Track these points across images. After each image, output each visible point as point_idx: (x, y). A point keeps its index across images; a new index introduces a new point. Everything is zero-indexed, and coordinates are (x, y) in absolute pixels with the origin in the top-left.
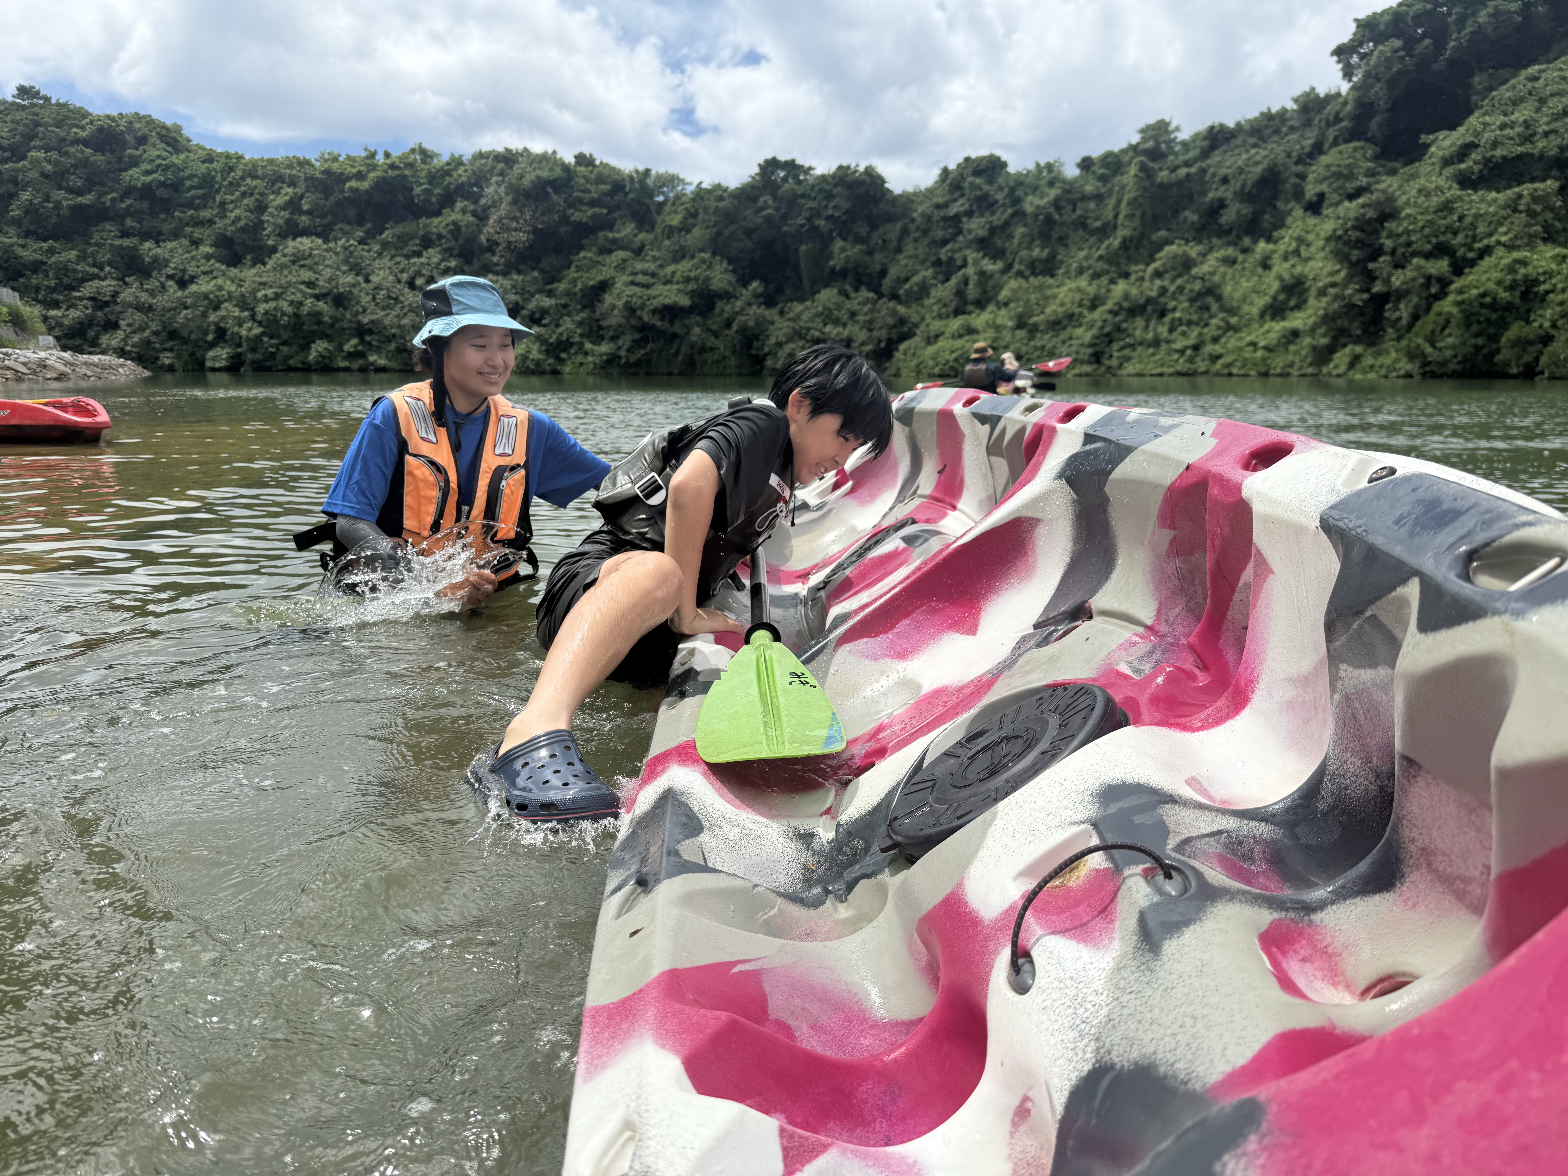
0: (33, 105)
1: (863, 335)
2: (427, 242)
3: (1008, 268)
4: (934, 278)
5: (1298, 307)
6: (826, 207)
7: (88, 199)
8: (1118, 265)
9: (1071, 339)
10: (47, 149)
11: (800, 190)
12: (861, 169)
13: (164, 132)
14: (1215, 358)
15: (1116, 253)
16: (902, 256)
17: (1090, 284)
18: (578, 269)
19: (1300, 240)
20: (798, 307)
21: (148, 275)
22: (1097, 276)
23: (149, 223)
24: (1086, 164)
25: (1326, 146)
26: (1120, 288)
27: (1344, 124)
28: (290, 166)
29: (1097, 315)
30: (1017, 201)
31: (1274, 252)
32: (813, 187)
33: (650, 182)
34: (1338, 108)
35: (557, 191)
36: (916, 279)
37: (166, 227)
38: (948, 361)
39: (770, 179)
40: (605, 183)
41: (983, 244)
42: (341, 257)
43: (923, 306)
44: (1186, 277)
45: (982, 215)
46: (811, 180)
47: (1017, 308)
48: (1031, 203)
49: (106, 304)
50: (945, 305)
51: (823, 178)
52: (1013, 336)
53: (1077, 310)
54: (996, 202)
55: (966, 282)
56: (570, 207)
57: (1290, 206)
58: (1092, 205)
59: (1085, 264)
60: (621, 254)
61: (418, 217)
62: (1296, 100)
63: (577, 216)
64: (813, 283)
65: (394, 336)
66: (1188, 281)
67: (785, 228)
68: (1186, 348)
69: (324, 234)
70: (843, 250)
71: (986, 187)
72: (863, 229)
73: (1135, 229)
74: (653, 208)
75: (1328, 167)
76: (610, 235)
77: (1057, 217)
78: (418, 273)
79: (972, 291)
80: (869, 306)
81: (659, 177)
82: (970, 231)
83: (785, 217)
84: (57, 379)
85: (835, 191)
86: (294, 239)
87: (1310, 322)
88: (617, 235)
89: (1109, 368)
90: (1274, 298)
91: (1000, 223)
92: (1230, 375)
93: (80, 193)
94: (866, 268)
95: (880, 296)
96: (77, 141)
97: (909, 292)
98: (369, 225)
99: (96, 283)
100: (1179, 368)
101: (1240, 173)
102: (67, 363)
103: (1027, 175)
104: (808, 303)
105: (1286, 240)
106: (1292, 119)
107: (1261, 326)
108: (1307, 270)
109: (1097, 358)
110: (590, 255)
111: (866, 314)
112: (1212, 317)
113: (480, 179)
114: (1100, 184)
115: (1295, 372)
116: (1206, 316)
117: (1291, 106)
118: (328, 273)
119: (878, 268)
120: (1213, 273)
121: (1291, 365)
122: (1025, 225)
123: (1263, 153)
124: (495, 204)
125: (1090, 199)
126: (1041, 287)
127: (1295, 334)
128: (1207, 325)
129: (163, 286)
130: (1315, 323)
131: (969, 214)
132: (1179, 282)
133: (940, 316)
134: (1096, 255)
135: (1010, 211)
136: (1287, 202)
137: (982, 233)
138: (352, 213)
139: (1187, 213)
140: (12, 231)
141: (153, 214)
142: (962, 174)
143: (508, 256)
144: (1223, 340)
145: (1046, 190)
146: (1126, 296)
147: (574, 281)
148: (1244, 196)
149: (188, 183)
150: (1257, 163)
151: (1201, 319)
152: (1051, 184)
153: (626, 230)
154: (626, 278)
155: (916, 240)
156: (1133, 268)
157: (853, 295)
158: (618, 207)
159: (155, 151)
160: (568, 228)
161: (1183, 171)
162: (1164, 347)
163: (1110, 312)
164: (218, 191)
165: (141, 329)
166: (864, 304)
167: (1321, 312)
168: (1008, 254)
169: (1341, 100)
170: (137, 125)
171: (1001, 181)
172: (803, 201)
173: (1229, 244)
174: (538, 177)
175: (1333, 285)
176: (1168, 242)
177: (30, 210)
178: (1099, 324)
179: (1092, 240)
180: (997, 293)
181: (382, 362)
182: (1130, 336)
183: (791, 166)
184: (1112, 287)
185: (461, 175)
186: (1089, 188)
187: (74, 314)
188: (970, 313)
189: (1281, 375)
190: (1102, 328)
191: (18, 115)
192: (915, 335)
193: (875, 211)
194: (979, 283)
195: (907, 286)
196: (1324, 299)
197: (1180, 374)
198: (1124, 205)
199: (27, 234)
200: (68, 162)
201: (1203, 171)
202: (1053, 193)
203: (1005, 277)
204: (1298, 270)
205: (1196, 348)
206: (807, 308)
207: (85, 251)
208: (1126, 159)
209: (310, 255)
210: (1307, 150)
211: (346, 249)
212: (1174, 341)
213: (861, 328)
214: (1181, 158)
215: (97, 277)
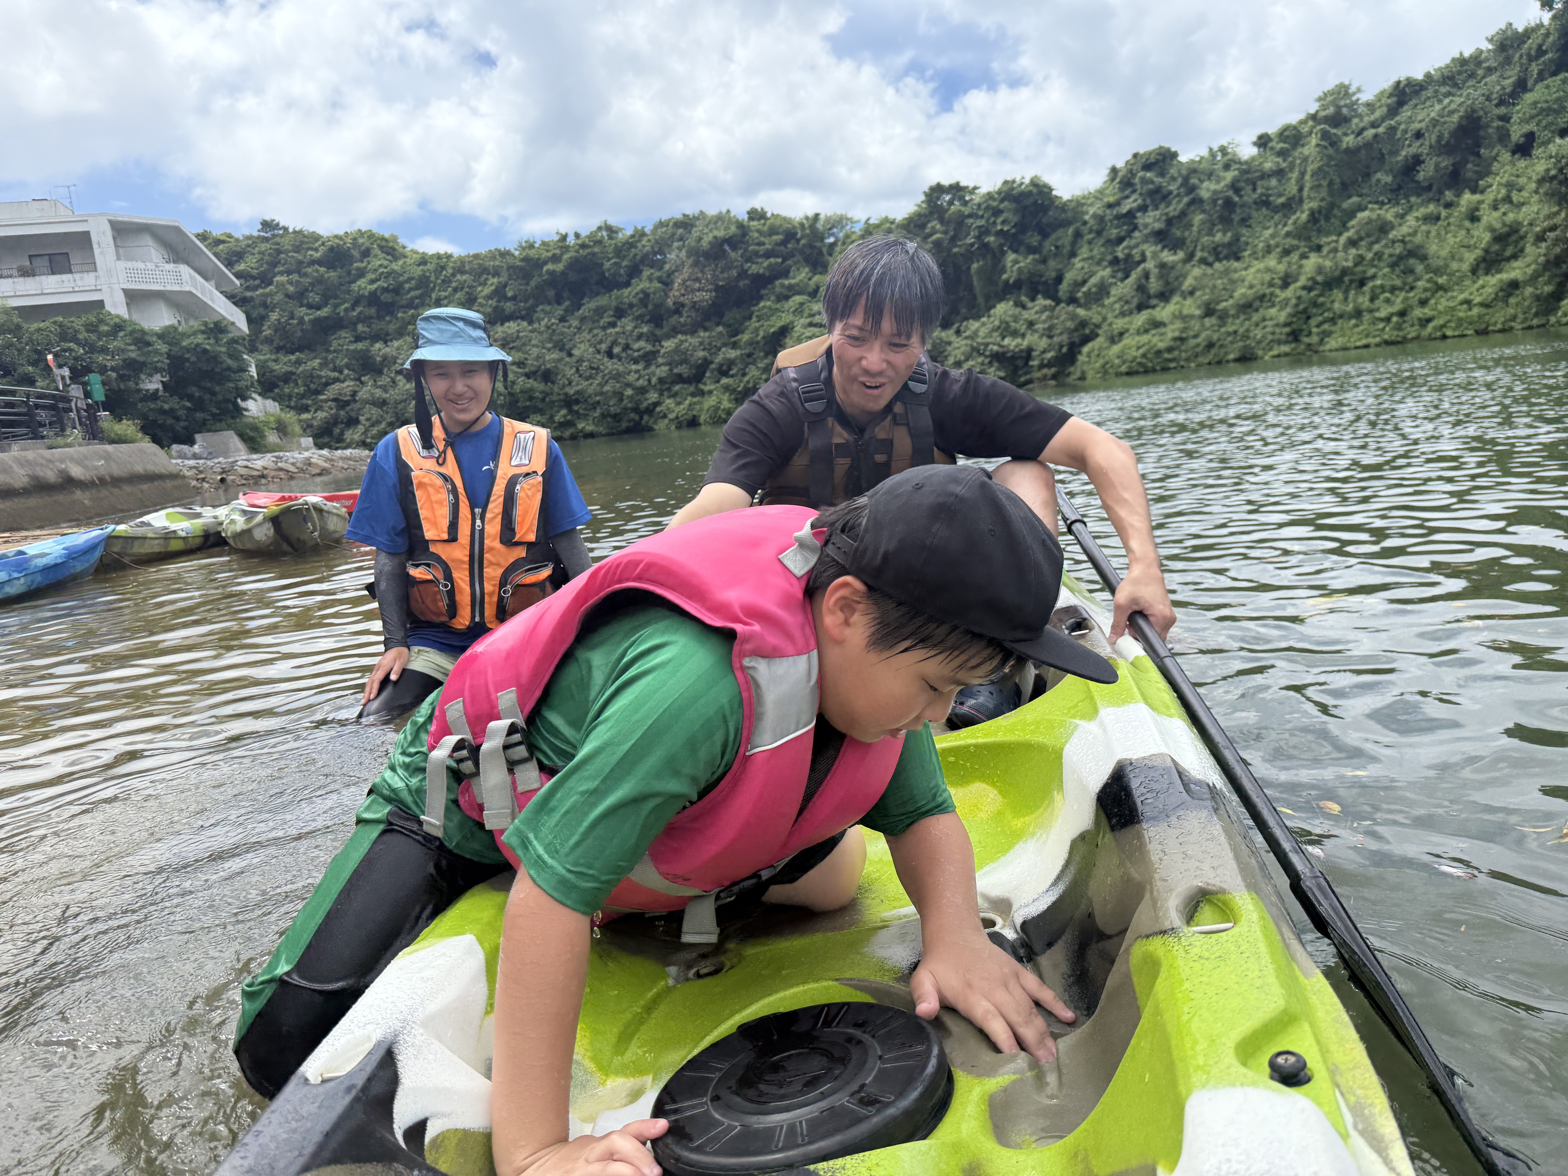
0: (274, 236)
1: (1044, 343)
2: (620, 313)
3: (1190, 257)
4: (1113, 277)
5: (1515, 257)
6: (994, 223)
7: (324, 312)
8: (1308, 239)
9: (1264, 320)
10: (289, 273)
11: (967, 211)
12: (1027, 181)
13: (383, 243)
14: (1425, 322)
15: (1305, 226)
16: (1076, 260)
17: (1280, 262)
18: (759, 318)
19: (1510, 186)
20: (974, 325)
21: (380, 373)
22: (1287, 252)
23: (378, 325)
24: (1263, 141)
25: (1530, 84)
26: (1312, 262)
27: (1550, 55)
28: (494, 258)
29: (1289, 293)
30: (1192, 189)
31: (1482, 202)
32: (979, 205)
33: (819, 226)
34: (1539, 41)
35: (734, 248)
36: (1093, 281)
37: (392, 327)
38: (1135, 358)
39: (936, 205)
40: (777, 234)
41: (1161, 237)
42: (545, 336)
43: (1103, 306)
44: (1384, 242)
45: (1156, 208)
46: (977, 199)
47: (1202, 296)
48: (1207, 189)
49: (347, 403)
50: (1127, 302)
51: (990, 196)
52: (1203, 325)
53: (1268, 291)
54: (1170, 193)
55: (1147, 275)
56: (747, 261)
57: (1495, 151)
58: (1274, 182)
59: (1272, 242)
60: (798, 299)
61: (611, 290)
62: (1490, 40)
63: (754, 269)
64: (988, 298)
65: (598, 402)
66: (1386, 246)
67: (955, 250)
68: (1392, 315)
69: (528, 316)
70: (1016, 262)
71: (1158, 180)
72: (1034, 239)
73: (1322, 200)
74: (825, 250)
75: (1535, 103)
76: (786, 282)
77: (1236, 199)
78: (614, 343)
79: (1154, 285)
80: (1047, 313)
81: (828, 220)
82: (1146, 226)
83: (953, 239)
84: (320, 474)
85: (1002, 206)
86: (502, 324)
87: (1530, 271)
88: (793, 281)
89: (1309, 345)
90: (1486, 251)
91: (1177, 213)
92: (1444, 337)
93: (318, 308)
94: (1041, 276)
95: (1058, 301)
96: (313, 262)
97: (1087, 294)
98: (567, 303)
99: (337, 386)
100: (1386, 337)
101: (1434, 126)
102: (327, 460)
103: (1200, 162)
104: (984, 319)
105: (1495, 187)
106: (1487, 60)
107: (1474, 282)
108: (1520, 217)
109: (1295, 336)
110: (768, 303)
111: (1044, 322)
112: (1418, 279)
113: (662, 246)
114: (1280, 160)
115: (1517, 325)
116: (1410, 279)
117: (1486, 46)
118: (535, 351)
119: (1053, 274)
120: (1415, 233)
121: (1514, 318)
122: (1204, 211)
123: (1458, 100)
124: (677, 269)
125: (1269, 176)
126: (1227, 272)
127: (1514, 285)
128: (1412, 288)
129: (394, 381)
130: (1535, 271)
131: (1143, 208)
132: (1376, 247)
133: (1123, 314)
134: (1283, 232)
135: (1186, 200)
136: (1491, 146)
137: (1158, 226)
138: (551, 293)
139: (1379, 175)
140: (265, 348)
141: (380, 317)
142: (1131, 171)
143: (693, 314)
144: (1432, 301)
145: (1222, 174)
146: (1320, 270)
147: (757, 330)
148: (1443, 148)
149: (407, 286)
150: (1452, 112)
151: (1405, 283)
152: (1227, 167)
153: (801, 275)
154: (804, 321)
155: (1090, 242)
156: (1324, 240)
157: (1030, 305)
158: (791, 255)
159: (378, 261)
160: (746, 282)
161: (1372, 132)
162: (1366, 317)
163: (1304, 288)
164: (433, 290)
165: (378, 422)
166: (1041, 312)
167: (1542, 259)
168: (1188, 242)
169: (1543, 31)
170: (361, 241)
171: (1173, 171)
172: (971, 221)
173: (1429, 201)
174: (715, 237)
175: (1553, 228)
176: (1362, 209)
177: (279, 328)
178: (1294, 301)
179: (1277, 217)
180: (1181, 284)
181: (590, 428)
182: (1329, 310)
183: (956, 189)
184: (1304, 262)
185: (645, 245)
186: (1268, 165)
187: (321, 415)
188: (1153, 307)
189: (1502, 331)
190: (1297, 305)
191: (264, 247)
192: (1097, 335)
193: (1044, 220)
194: (1161, 276)
195: (1084, 289)
196: (1544, 245)
197: (1387, 343)
198: (1307, 177)
199: (278, 349)
200: (306, 281)
201: (1393, 130)
202: (1229, 176)
203: (1188, 266)
204: (1511, 216)
205: (1402, 314)
206: (984, 324)
207: (326, 358)
208: (1305, 129)
209: (518, 337)
210: (1508, 90)
211: (548, 327)
212: (1378, 310)
213: (1041, 337)
214: (1366, 119)
215: (336, 380)
